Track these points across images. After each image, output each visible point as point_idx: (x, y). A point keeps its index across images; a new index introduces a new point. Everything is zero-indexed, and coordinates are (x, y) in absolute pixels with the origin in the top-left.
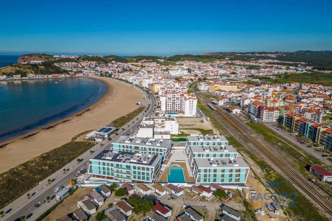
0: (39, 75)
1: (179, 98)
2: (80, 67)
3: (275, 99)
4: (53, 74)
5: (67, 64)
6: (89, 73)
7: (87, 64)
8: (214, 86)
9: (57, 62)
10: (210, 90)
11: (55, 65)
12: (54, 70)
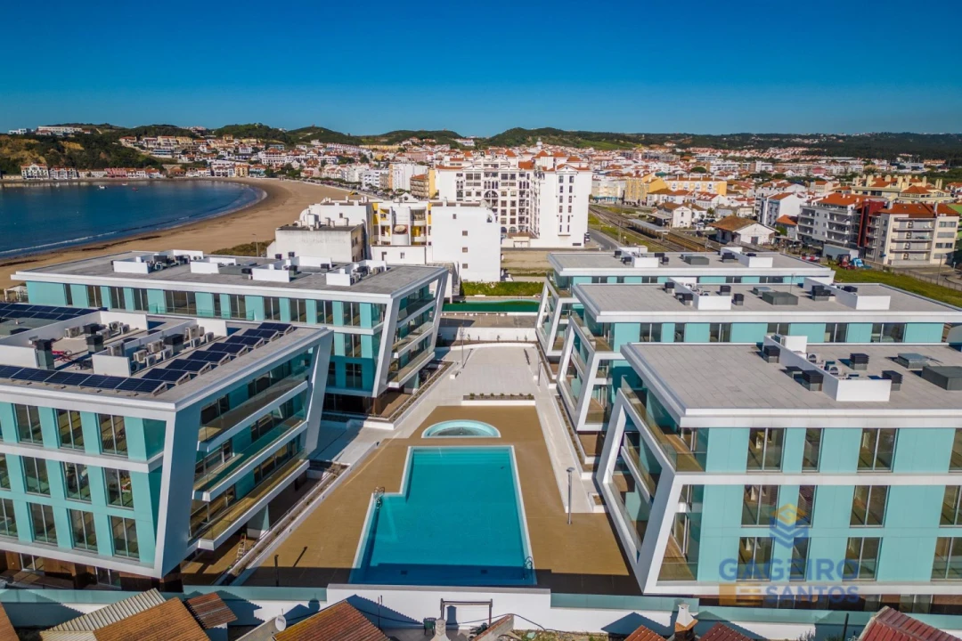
0: (62, 170)
1: (513, 177)
2: (202, 153)
3: (918, 185)
4: (109, 170)
5: (162, 143)
6: (230, 167)
7: (226, 145)
8: (644, 180)
9: (130, 135)
10: (630, 195)
11: (120, 143)
12: (113, 156)
